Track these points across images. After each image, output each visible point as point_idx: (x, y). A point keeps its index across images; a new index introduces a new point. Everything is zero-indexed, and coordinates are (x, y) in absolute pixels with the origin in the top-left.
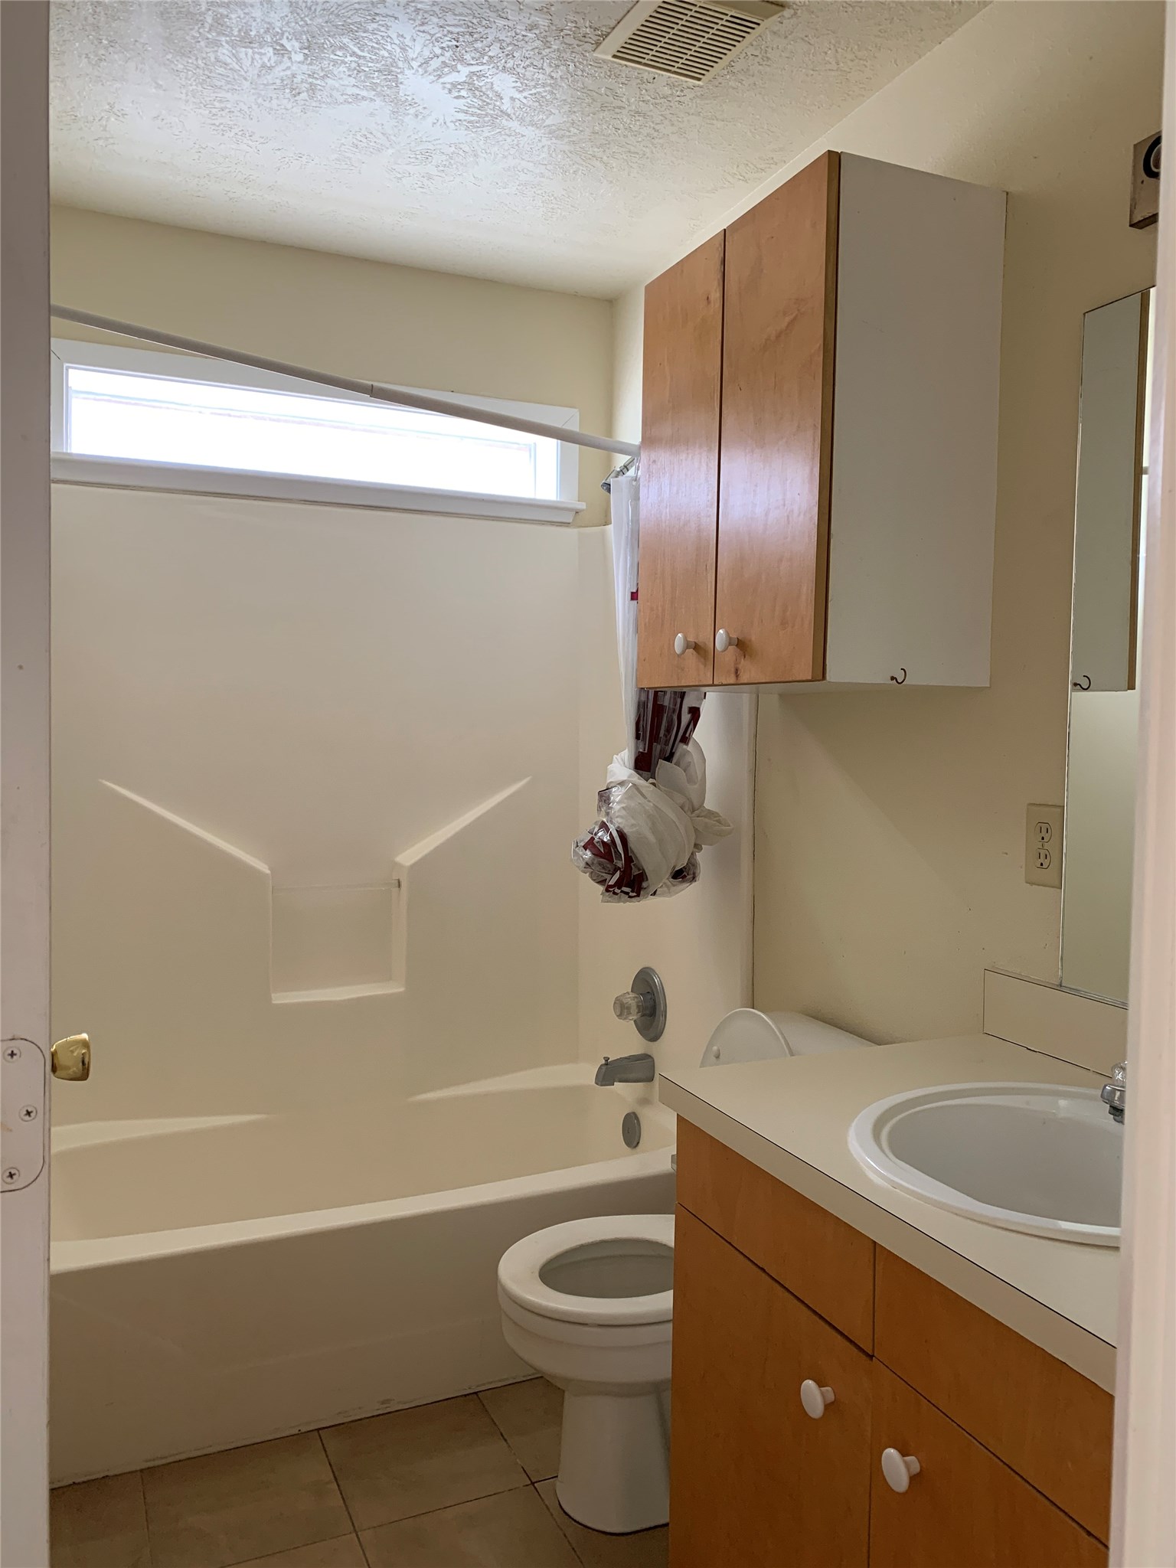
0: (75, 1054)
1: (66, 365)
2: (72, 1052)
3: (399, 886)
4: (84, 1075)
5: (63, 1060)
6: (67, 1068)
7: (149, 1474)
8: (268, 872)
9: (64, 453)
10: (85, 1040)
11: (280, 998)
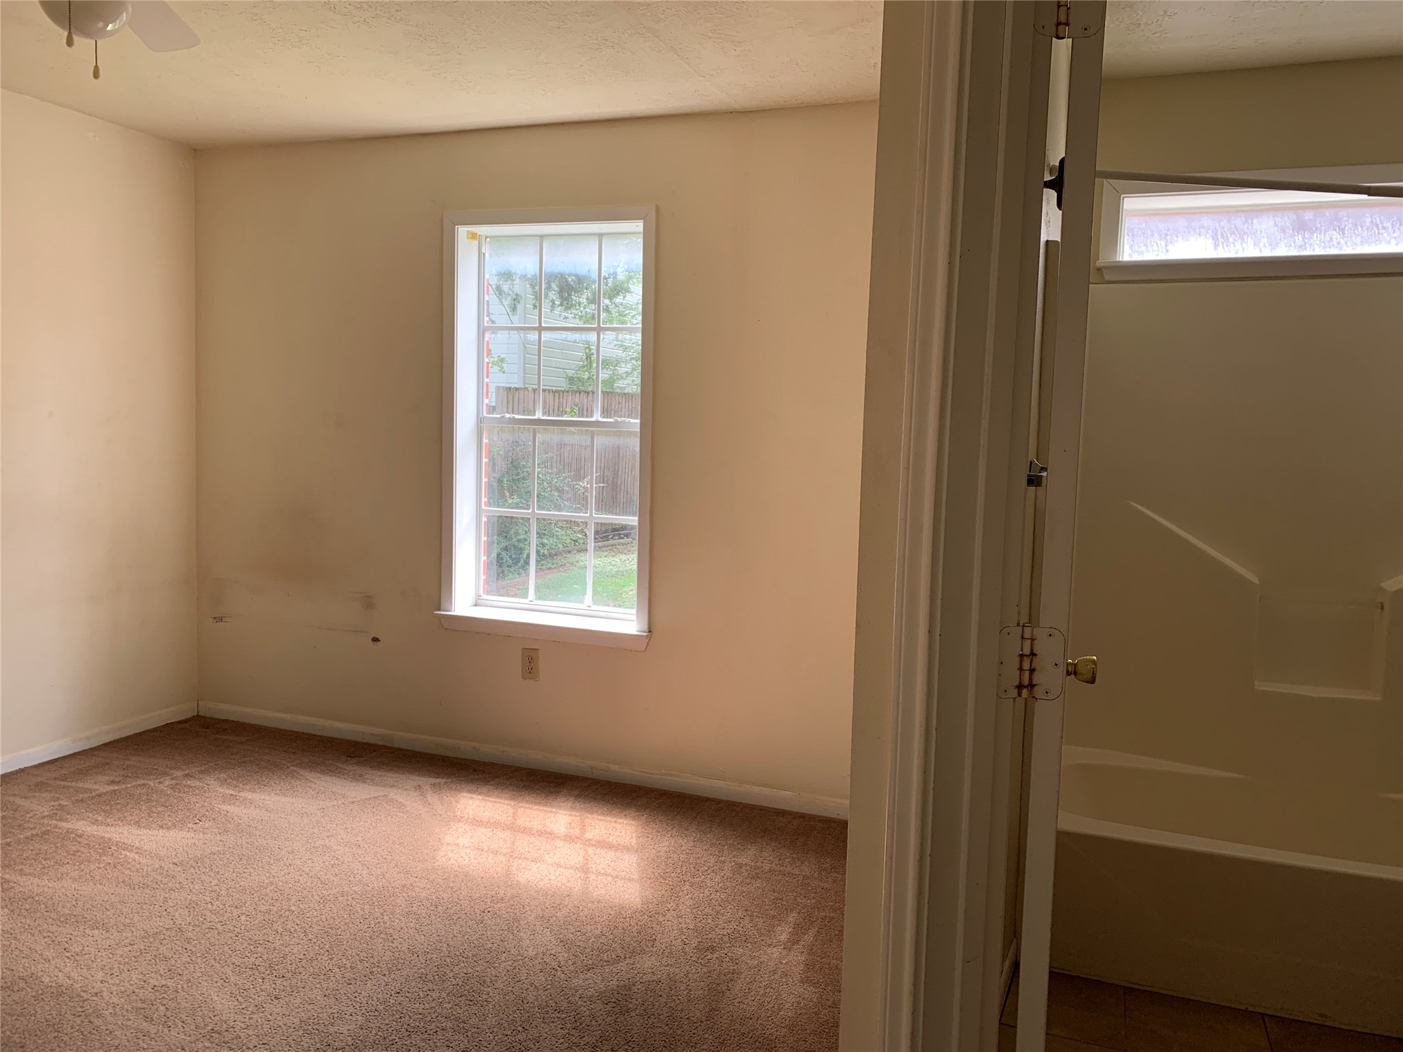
0: (1089, 667)
1: (1123, 196)
2: (1087, 665)
3: (1382, 608)
4: (1093, 682)
5: (1080, 669)
6: (1082, 674)
7: (1129, 991)
8: (1258, 583)
9: (1112, 262)
10: (1094, 660)
11: (1260, 686)
